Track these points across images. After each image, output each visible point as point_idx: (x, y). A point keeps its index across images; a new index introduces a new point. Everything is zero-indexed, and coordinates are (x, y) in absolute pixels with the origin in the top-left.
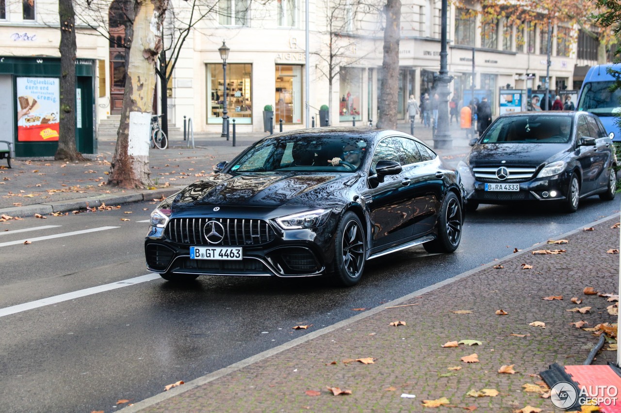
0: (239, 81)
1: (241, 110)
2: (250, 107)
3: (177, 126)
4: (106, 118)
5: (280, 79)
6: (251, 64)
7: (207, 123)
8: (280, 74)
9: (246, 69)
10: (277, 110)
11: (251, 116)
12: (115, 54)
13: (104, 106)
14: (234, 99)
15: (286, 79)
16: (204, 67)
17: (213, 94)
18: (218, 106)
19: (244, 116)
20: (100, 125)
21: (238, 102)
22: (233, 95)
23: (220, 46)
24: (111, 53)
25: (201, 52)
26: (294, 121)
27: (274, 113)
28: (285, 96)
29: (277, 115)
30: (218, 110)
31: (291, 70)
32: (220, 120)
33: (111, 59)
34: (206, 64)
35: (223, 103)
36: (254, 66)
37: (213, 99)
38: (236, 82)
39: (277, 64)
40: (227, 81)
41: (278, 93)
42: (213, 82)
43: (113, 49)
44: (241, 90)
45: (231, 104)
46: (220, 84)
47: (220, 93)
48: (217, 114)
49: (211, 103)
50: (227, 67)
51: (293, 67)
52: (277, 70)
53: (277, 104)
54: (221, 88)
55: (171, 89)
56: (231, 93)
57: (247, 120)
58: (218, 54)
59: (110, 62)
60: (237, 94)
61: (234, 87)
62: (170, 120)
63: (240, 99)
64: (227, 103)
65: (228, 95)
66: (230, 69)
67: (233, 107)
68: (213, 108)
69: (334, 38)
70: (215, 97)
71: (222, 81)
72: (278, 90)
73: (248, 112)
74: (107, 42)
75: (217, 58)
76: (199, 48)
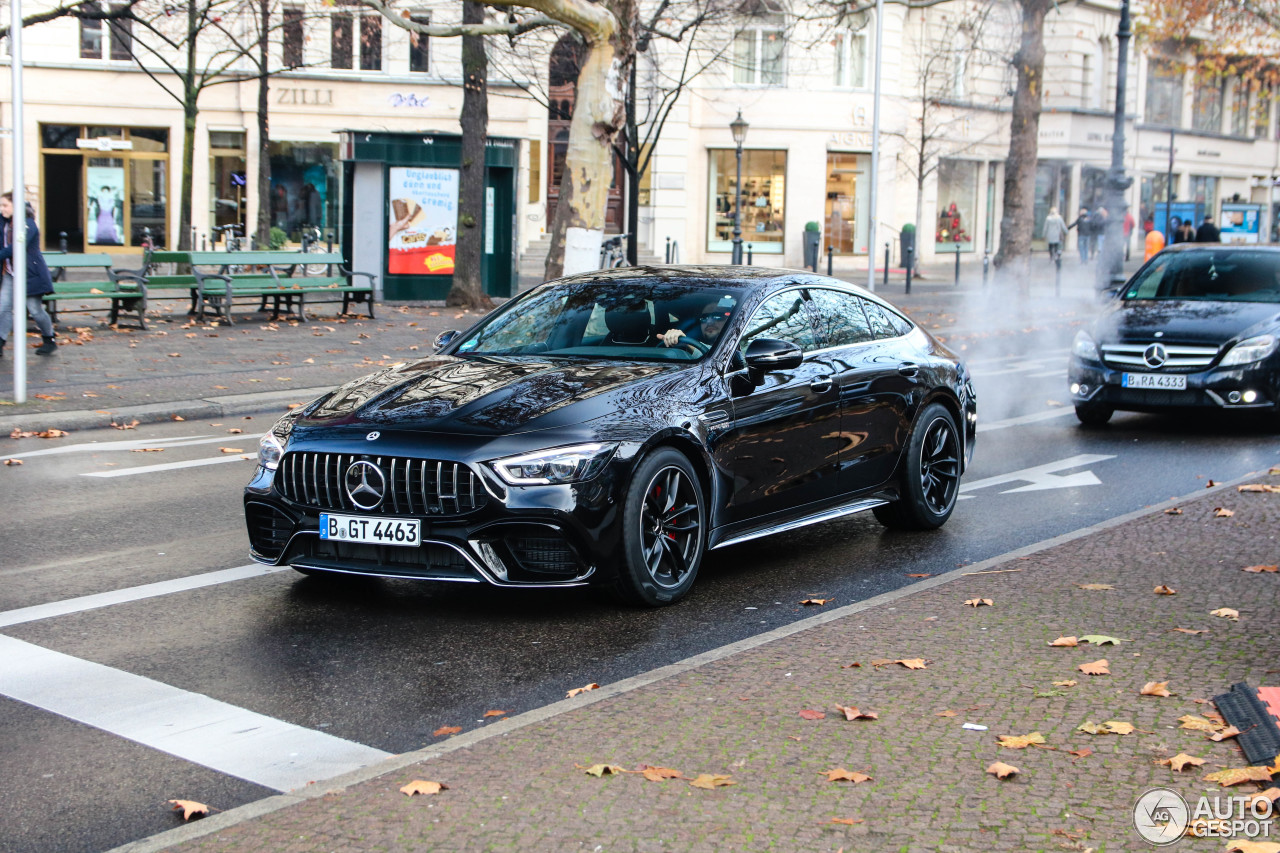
0: (765, 179)
1: (767, 228)
2: (781, 225)
3: (657, 254)
4: (538, 239)
5: (836, 177)
6: (786, 151)
7: (707, 251)
8: (834, 168)
9: (776, 161)
10: (827, 230)
11: (782, 239)
12: (558, 130)
13: (535, 219)
14: (754, 211)
15: (845, 177)
16: (705, 155)
17: (719, 200)
18: (728, 221)
19: (772, 239)
20: (528, 250)
21: (762, 215)
22: (753, 204)
23: (733, 119)
24: (551, 129)
25: (701, 128)
26: (857, 249)
27: (822, 235)
28: (842, 206)
29: (827, 240)
30: (726, 229)
31: (853, 161)
32: (729, 246)
33: (550, 138)
34: (709, 150)
35: (734, 216)
36: (791, 155)
37: (719, 210)
38: (759, 181)
39: (829, 152)
40: (744, 180)
41: (830, 202)
42: (720, 180)
43: (555, 122)
44: (767, 194)
45: (748, 217)
46: (732, 184)
47: (731, 200)
48: (724, 236)
49: (716, 216)
50: (743, 155)
51: (858, 157)
52: (830, 161)
53: (827, 220)
54: (733, 190)
55: (648, 191)
56: (751, 199)
57: (775, 247)
58: (729, 132)
59: (549, 144)
60: (761, 201)
61: (756, 189)
62: (645, 245)
63: (766, 210)
64: (742, 216)
65: (744, 203)
66: (749, 159)
67: (753, 223)
68: (720, 225)
69: (931, 109)
70: (724, 206)
71: (734, 179)
72: (832, 196)
73: (778, 233)
74: (545, 112)
75: (727, 140)
76: (698, 121)
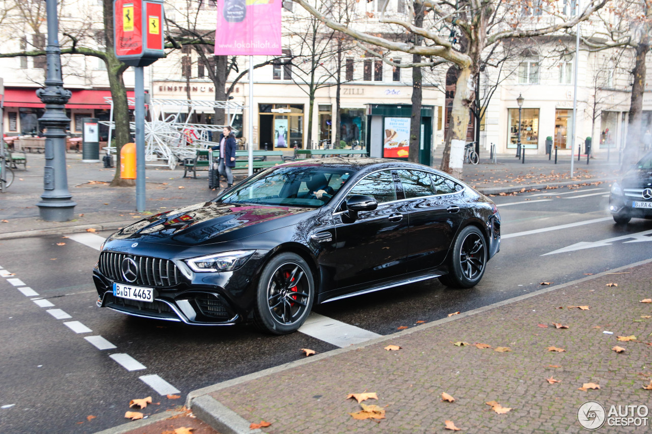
0: (531, 120)
1: (531, 139)
2: (537, 138)
3: (487, 149)
4: (441, 144)
5: (559, 119)
6: (539, 109)
7: (507, 148)
8: (559, 115)
9: (535, 113)
10: (555, 140)
11: (537, 143)
12: (449, 102)
13: (440, 136)
14: (526, 132)
15: (563, 119)
16: (506, 111)
17: (512, 128)
18: (515, 136)
19: (533, 143)
20: (437, 148)
21: (529, 134)
22: (525, 130)
23: (518, 97)
24: (446, 102)
25: (505, 100)
26: (567, 147)
27: (553, 142)
28: (562, 130)
29: (555, 143)
30: (514, 140)
31: (566, 112)
32: (516, 146)
33: (446, 105)
34: (508, 109)
35: (518, 134)
36: (541, 111)
37: (512, 132)
38: (528, 121)
39: (556, 109)
40: (522, 120)
41: (557, 129)
42: (513, 121)
43: (448, 99)
44: (531, 126)
45: (524, 135)
46: (517, 122)
47: (517, 128)
48: (514, 142)
49: (511, 135)
50: (522, 111)
51: (569, 111)
52: (557, 113)
53: (555, 136)
54: (518, 124)
55: (484, 125)
56: (525, 128)
57: (534, 146)
58: (516, 102)
59: (446, 108)
60: (529, 128)
61: (527, 124)
62: (482, 146)
63: (531, 132)
64: (521, 134)
65: (522, 129)
66: (524, 112)
67: (526, 137)
68: (512, 138)
69: (599, 91)
70: (515, 130)
71: (518, 120)
72: (557, 126)
73: (535, 141)
74: (444, 95)
75: (515, 105)
76: (504, 98)
